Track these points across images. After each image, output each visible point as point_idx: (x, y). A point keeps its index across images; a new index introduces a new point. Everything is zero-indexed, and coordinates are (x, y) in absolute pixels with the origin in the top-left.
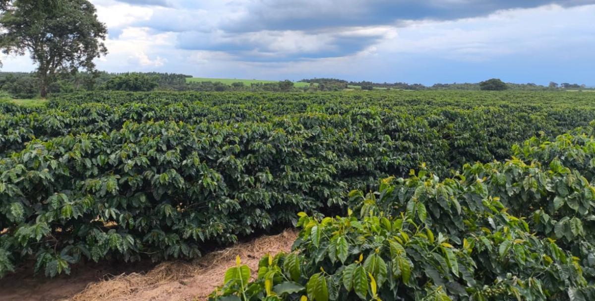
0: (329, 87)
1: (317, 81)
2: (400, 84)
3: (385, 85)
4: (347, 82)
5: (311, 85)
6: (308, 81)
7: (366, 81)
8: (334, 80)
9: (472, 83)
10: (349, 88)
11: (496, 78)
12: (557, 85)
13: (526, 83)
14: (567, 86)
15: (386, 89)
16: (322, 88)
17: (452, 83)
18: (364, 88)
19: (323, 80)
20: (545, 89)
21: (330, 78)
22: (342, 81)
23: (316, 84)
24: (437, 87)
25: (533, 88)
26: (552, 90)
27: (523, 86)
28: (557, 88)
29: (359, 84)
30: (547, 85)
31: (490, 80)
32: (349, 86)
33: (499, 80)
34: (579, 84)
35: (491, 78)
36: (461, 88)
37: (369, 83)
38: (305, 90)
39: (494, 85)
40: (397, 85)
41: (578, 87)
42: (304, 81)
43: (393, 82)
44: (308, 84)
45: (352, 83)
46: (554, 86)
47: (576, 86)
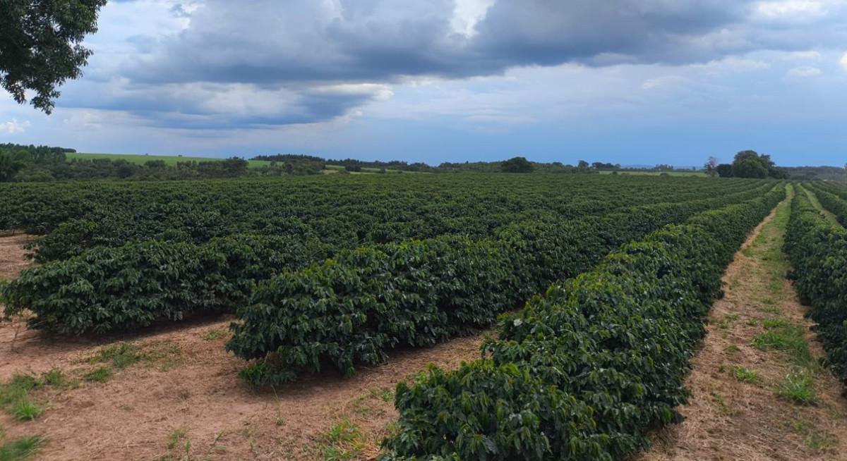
0: (299, 167)
1: (280, 158)
2: (396, 163)
3: (377, 164)
4: (324, 160)
5: (272, 164)
6: (265, 158)
7: (351, 159)
8: (306, 157)
9: (488, 162)
10: (327, 169)
11: (521, 156)
12: (588, 164)
13: (551, 162)
14: (600, 166)
15: (379, 170)
16: (289, 169)
17: (464, 162)
18: (349, 169)
19: (289, 157)
20: (574, 170)
21: (298, 153)
22: (317, 159)
23: (280, 164)
24: (446, 167)
25: (560, 169)
26: (583, 171)
27: (549, 166)
28: (588, 169)
29: (341, 163)
30: (575, 164)
31: (513, 159)
32: (327, 166)
33: (524, 159)
34: (614, 164)
35: (514, 157)
36: (475, 169)
37: (354, 162)
38: (264, 170)
39: (518, 166)
40: (394, 164)
41: (612, 166)
42: (260, 158)
43: (387, 162)
44: (268, 163)
45: (330, 162)
46: (584, 166)
47: (609, 166)
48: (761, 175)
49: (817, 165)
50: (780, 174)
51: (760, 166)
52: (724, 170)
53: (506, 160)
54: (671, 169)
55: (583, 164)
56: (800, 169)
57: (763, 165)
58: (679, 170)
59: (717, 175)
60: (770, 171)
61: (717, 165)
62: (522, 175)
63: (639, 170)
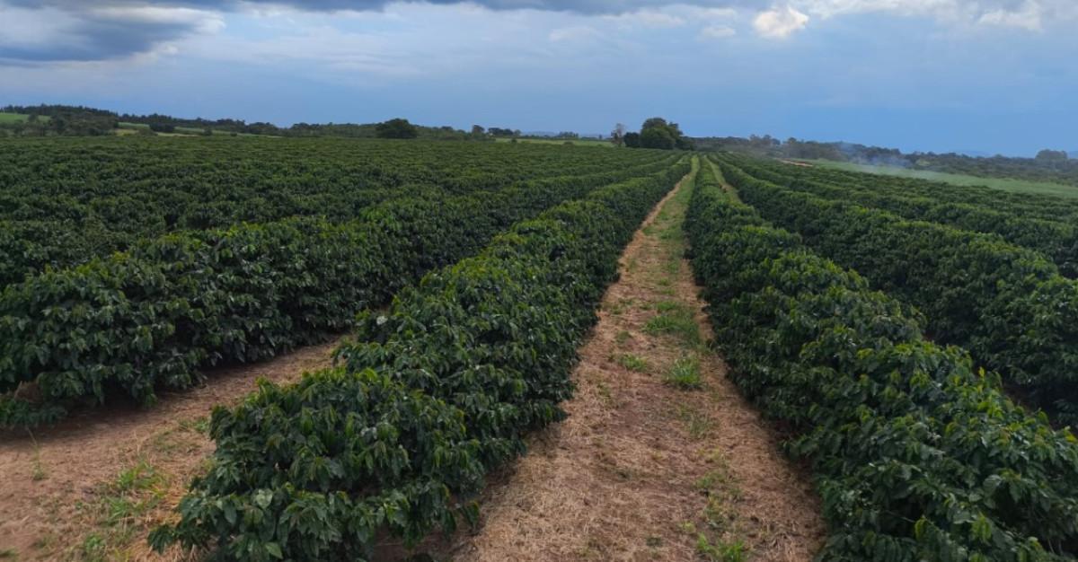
0: (76, 124)
1: (44, 110)
2: (229, 122)
3: (199, 123)
4: (116, 115)
5: (31, 119)
6: (20, 110)
7: (159, 114)
8: (87, 109)
9: (360, 124)
10: (122, 128)
11: (402, 117)
12: (483, 129)
13: (440, 126)
14: (497, 132)
15: (203, 131)
16: (59, 126)
17: (327, 123)
18: (156, 129)
19: (60, 109)
20: (466, 137)
21: (76, 104)
22: (106, 114)
23: (45, 119)
24: (301, 130)
26: (476, 137)
27: (436, 130)
28: (484, 135)
29: (143, 119)
30: (469, 129)
31: (392, 121)
32: (120, 124)
33: (406, 121)
34: (513, 130)
35: (394, 118)
36: (341, 133)
37: (163, 118)
38: (18, 128)
39: (398, 130)
40: (223, 124)
42: (10, 109)
43: (214, 119)
44: (25, 118)
45: (126, 118)
47: (507, 133)
48: (669, 147)
49: (725, 136)
50: (686, 145)
51: (668, 137)
52: (631, 139)
53: (383, 122)
54: (575, 137)
55: (478, 129)
56: (708, 140)
57: (671, 134)
58: (584, 139)
59: (624, 144)
60: (678, 141)
61: (624, 133)
62: (402, 142)
63: (541, 138)
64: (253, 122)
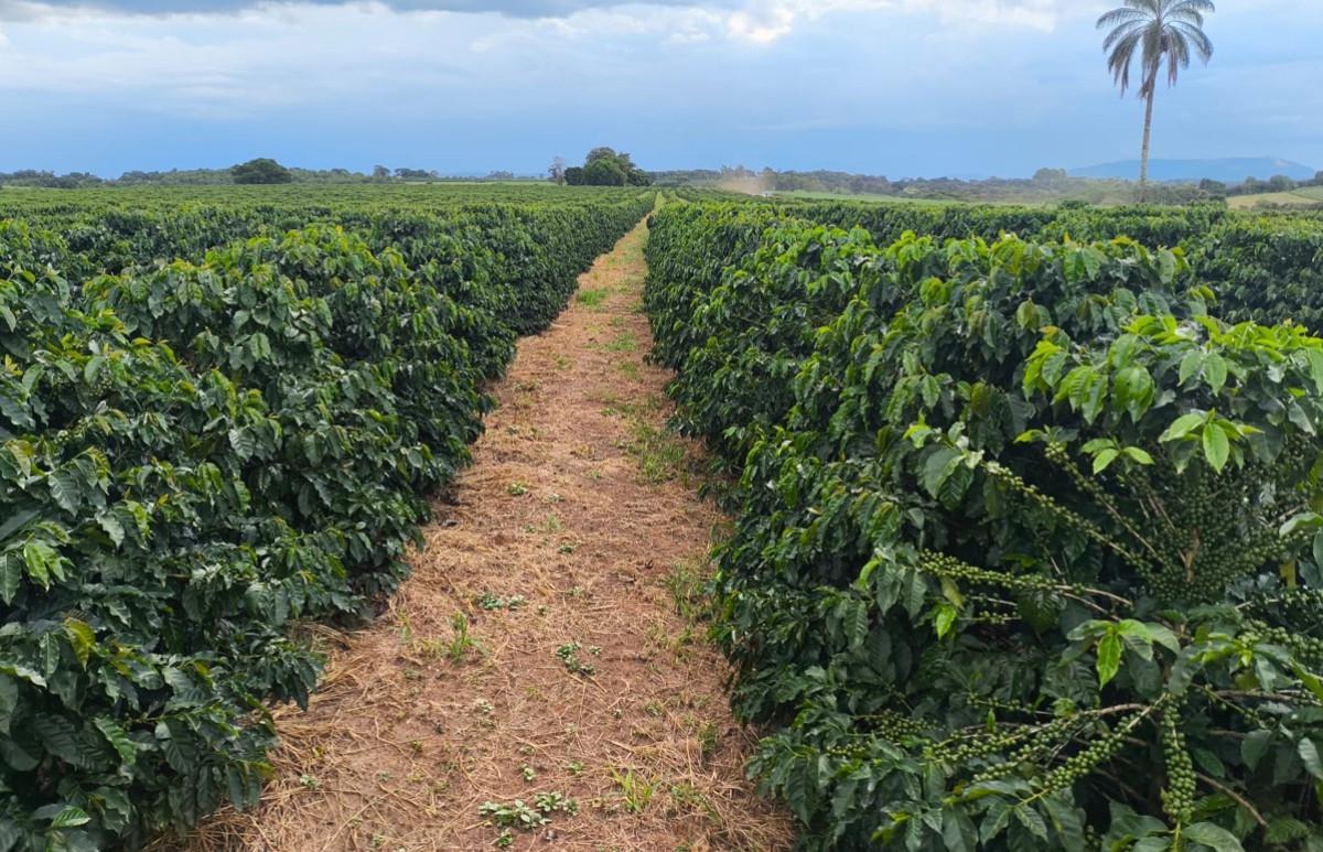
9: (215, 168)
11: (267, 156)
12: (388, 171)
13: (329, 170)
14: (407, 174)
17: (170, 169)
20: (367, 181)
24: (131, 179)
25: (342, 179)
26: (380, 182)
27: (325, 175)
28: (389, 179)
30: (369, 172)
31: (254, 162)
33: (272, 161)
34: (428, 171)
35: (256, 158)
36: (191, 181)
39: (262, 173)
41: (427, 175)
46: (383, 174)
47: (421, 174)
48: (619, 183)
49: (691, 168)
50: (640, 180)
51: (618, 170)
52: (574, 177)
53: (242, 164)
54: (510, 177)
55: (382, 171)
56: (671, 174)
57: (621, 167)
58: (521, 179)
59: (565, 184)
60: (630, 175)
61: (564, 169)
62: (269, 188)
63: (466, 180)
64: (68, 172)
